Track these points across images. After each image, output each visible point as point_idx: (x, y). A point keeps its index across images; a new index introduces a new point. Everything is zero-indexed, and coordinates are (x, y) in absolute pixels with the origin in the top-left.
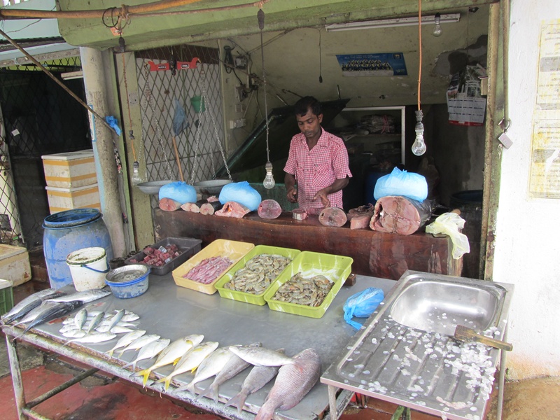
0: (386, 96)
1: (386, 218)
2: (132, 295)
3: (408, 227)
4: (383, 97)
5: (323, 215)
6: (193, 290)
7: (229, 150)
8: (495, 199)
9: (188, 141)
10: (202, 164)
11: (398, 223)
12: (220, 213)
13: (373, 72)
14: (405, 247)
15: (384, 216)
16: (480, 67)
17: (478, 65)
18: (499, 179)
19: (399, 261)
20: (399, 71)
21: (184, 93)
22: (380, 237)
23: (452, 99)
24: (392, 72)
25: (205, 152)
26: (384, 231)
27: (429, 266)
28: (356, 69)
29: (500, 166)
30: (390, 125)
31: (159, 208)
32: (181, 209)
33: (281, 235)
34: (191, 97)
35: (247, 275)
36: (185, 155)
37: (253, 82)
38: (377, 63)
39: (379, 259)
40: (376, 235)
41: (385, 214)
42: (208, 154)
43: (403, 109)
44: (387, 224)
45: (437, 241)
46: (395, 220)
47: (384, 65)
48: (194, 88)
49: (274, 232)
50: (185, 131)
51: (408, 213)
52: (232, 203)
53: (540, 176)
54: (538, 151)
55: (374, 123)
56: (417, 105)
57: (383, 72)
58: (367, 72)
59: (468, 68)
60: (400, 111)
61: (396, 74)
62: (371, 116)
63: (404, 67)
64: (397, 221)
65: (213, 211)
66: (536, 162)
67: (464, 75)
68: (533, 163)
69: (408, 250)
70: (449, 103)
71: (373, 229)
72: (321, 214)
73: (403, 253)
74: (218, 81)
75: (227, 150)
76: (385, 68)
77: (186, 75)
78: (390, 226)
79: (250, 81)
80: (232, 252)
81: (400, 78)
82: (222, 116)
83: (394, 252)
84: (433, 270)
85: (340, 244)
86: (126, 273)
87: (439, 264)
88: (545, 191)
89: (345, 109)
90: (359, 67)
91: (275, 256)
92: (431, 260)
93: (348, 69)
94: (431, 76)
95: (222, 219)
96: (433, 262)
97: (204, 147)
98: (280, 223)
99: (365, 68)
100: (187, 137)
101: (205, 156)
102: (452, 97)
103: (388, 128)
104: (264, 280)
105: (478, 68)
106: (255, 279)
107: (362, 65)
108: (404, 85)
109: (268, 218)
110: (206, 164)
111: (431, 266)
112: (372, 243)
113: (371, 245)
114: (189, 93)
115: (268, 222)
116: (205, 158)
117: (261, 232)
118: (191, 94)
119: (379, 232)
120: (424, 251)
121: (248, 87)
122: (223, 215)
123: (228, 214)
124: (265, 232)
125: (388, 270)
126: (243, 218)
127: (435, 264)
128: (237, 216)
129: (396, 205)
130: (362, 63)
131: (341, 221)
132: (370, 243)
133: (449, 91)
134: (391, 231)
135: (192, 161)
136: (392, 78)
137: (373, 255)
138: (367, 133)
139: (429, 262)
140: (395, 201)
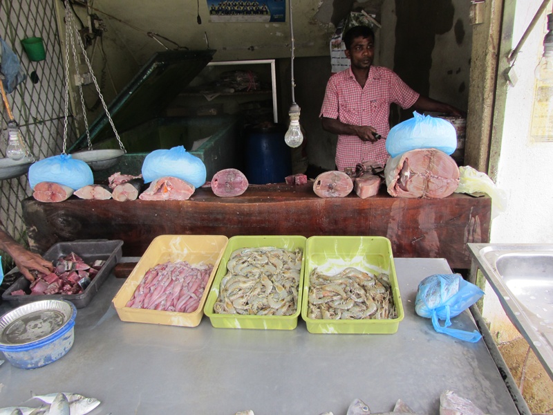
0: (256, 48)
1: (413, 179)
2: (53, 358)
3: (444, 189)
4: (252, 48)
5: (319, 183)
6: (159, 325)
7: (77, 114)
8: (497, 147)
9: (24, 103)
10: (46, 134)
11: (430, 185)
12: (148, 196)
13: (247, 17)
14: (436, 213)
15: (411, 177)
16: (365, 14)
17: (363, 11)
18: (502, 123)
19: (427, 233)
20: (276, 16)
21: (11, 32)
22: (403, 205)
23: (336, 49)
24: (268, 17)
25: (47, 118)
26: (411, 196)
27: (466, 234)
28: (227, 12)
29: (504, 107)
30: (256, 82)
31: (32, 198)
32: (73, 197)
33: (254, 218)
34: (22, 38)
35: (242, 285)
36: (23, 122)
37: (97, 25)
38: (254, 5)
39: (400, 233)
40: (396, 204)
41: (413, 174)
42: (51, 120)
43: (273, 62)
44: (414, 187)
45: (478, 202)
46: (428, 180)
47: (261, 8)
48: (24, 26)
49: (242, 213)
50: (18, 87)
51: (444, 169)
52: (171, 179)
53: (542, 117)
54: (542, 88)
55: (239, 79)
56: (290, 59)
57: (258, 18)
58: (240, 17)
59: (352, 15)
60: (269, 65)
61: (273, 20)
62: (235, 71)
63: (283, 12)
64: (428, 181)
65: (137, 192)
66: (540, 101)
67: (348, 23)
68: (536, 103)
69: (439, 218)
70: (333, 54)
71: (394, 195)
72: (316, 182)
73: (433, 221)
74: (53, 19)
75: (74, 114)
76: (262, 12)
77: (11, 5)
78: (418, 189)
79: (93, 24)
80: (186, 252)
81: (276, 25)
82: (63, 68)
83: (420, 221)
84: (471, 238)
85: (345, 219)
86: (26, 320)
87: (479, 230)
88: (546, 134)
89: (210, 64)
90: (231, 10)
91: (265, 249)
92: (469, 225)
93: (217, 12)
94: (311, 23)
95: (152, 205)
96: (472, 228)
97: (46, 110)
98: (250, 201)
99: (239, 12)
100: (22, 96)
101: (48, 123)
102: (335, 47)
103: (254, 85)
104: (274, 288)
105: (363, 15)
106: (258, 290)
107: (236, 8)
108: (279, 34)
109: (229, 195)
110: (50, 134)
111: (469, 234)
112: (392, 214)
113: (390, 217)
114: (18, 33)
115: (233, 202)
116: (49, 126)
117: (220, 217)
118: (21, 35)
119: (403, 199)
120: (460, 216)
121: (91, 31)
122: (155, 198)
123: (164, 196)
124: (227, 216)
125: (411, 244)
126: (190, 199)
127: (474, 231)
128: (180, 198)
129: (427, 161)
130: (236, 5)
131: (345, 189)
132: (388, 214)
133: (333, 41)
134: (420, 195)
135: (32, 130)
136: (267, 26)
137: (392, 229)
138: (232, 91)
139: (466, 229)
140: (427, 155)
